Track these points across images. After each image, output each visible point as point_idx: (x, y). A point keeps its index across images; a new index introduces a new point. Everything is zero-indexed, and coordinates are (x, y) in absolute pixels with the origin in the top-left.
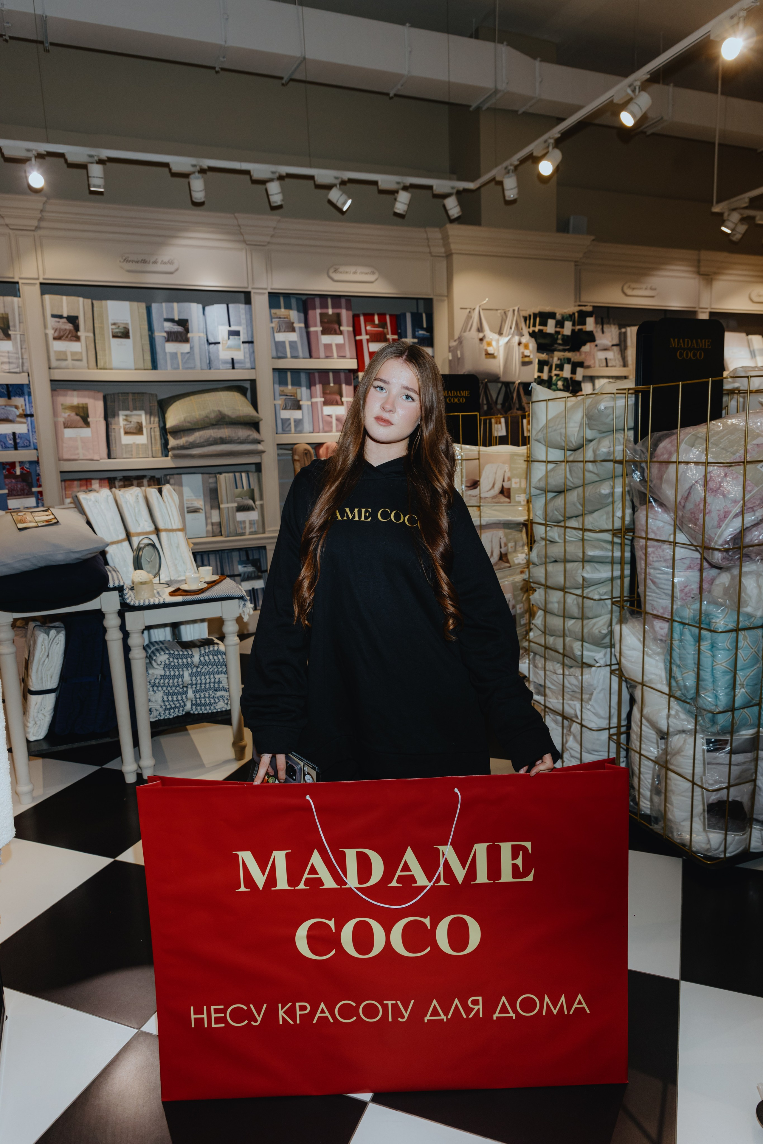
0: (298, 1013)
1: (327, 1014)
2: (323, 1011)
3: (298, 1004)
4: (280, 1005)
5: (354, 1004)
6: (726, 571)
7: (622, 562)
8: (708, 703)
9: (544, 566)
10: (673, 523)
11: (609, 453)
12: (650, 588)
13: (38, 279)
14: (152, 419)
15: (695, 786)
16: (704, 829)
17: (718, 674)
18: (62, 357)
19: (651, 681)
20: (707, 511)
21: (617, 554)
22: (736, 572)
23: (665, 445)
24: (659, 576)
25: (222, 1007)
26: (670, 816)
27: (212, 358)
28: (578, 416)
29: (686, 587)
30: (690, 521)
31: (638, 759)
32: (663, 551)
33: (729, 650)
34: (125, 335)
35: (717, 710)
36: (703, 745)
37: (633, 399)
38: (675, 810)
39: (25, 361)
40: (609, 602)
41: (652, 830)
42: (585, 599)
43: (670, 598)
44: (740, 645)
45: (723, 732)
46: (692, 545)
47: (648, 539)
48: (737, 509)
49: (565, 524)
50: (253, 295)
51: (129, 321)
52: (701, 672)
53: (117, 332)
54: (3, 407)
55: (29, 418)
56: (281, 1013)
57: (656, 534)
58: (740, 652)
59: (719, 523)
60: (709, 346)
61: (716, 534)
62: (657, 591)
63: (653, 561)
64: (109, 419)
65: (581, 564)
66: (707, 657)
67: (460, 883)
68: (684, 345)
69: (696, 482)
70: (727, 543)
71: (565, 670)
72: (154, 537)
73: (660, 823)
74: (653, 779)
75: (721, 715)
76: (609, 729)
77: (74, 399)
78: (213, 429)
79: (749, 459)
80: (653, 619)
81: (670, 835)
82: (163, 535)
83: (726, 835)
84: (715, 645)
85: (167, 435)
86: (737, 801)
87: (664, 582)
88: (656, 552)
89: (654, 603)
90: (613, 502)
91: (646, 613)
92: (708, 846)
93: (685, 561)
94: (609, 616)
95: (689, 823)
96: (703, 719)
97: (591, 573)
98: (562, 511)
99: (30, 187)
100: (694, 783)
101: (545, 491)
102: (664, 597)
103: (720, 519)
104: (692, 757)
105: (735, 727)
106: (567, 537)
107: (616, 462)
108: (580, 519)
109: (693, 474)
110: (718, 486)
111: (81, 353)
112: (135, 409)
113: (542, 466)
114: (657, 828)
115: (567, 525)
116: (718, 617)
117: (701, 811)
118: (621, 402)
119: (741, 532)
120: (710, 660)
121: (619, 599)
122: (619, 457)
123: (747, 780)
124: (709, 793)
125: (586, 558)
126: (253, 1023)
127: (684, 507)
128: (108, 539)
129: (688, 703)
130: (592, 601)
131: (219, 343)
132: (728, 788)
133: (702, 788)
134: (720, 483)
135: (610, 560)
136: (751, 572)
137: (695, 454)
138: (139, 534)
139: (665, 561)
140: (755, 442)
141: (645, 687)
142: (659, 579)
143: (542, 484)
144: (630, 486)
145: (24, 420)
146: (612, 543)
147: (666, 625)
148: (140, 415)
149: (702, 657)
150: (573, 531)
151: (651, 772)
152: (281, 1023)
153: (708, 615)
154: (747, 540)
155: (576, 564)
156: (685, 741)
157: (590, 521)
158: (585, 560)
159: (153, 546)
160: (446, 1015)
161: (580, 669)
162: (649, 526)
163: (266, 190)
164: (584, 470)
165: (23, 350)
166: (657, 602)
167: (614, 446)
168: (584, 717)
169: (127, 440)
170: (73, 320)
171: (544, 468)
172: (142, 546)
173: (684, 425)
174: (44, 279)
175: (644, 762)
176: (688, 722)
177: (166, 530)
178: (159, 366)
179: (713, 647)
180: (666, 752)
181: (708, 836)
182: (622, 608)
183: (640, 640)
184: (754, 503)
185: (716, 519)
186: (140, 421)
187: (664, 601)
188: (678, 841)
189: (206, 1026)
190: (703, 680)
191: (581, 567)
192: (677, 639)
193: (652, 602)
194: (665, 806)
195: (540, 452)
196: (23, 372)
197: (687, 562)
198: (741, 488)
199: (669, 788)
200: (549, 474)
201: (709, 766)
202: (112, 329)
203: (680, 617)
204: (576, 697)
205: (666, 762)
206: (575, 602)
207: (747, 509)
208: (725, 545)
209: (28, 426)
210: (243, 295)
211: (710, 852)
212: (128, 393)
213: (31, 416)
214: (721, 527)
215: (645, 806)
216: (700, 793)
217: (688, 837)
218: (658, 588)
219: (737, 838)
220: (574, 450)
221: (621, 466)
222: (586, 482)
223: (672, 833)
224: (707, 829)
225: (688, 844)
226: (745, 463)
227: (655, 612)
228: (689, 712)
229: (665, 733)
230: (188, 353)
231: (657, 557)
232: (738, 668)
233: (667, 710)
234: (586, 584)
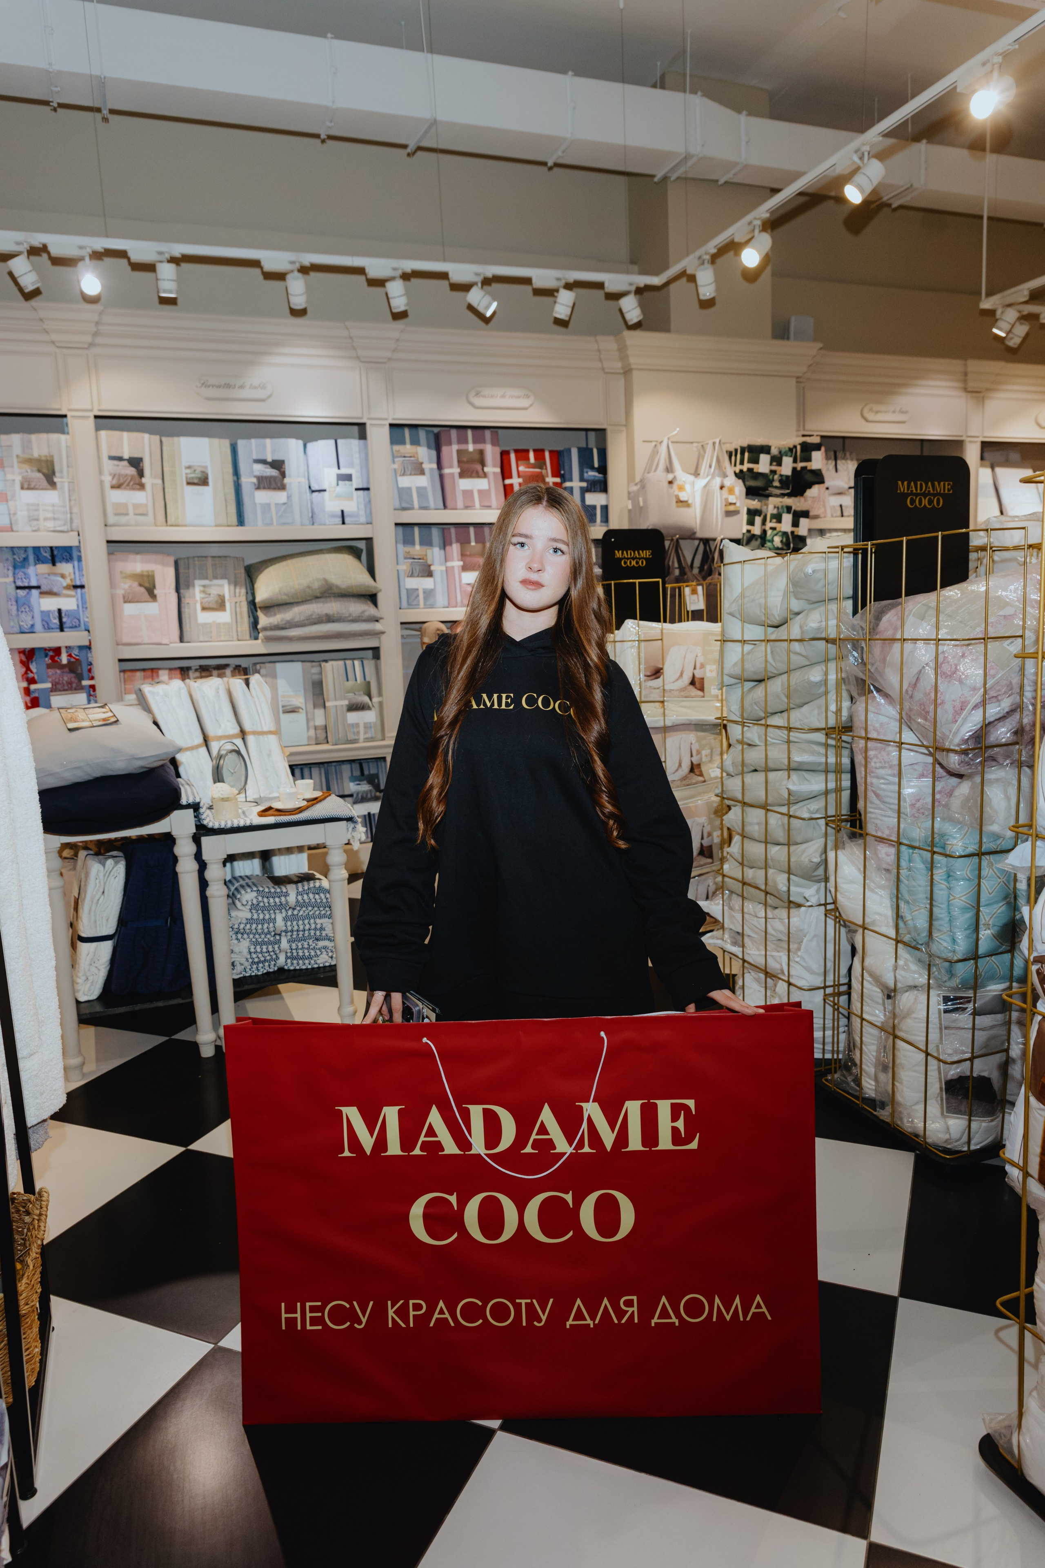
0: (412, 1313)
1: (447, 1315)
2: (441, 1312)
3: (411, 1302)
4: (389, 1302)
5: (480, 1304)
6: (967, 780)
7: (838, 771)
8: (943, 948)
9: (740, 777)
10: (898, 717)
11: (818, 629)
12: (872, 803)
13: (91, 410)
14: (238, 590)
15: (929, 1057)
16: (942, 1114)
17: (956, 912)
18: (121, 510)
19: (874, 922)
20: (939, 701)
21: (832, 760)
22: (978, 779)
23: (890, 618)
24: (882, 786)
25: (319, 1304)
26: (898, 1097)
27: (316, 510)
28: (782, 582)
29: (918, 800)
30: (920, 715)
31: (859, 1026)
32: (888, 754)
33: (969, 880)
34: (204, 481)
35: (955, 958)
36: (939, 1005)
37: (852, 559)
38: (905, 1089)
39: (74, 516)
40: (822, 822)
41: (875, 1116)
42: (792, 819)
43: (896, 815)
44: (984, 873)
45: (965, 986)
46: (923, 746)
47: (868, 739)
48: (977, 698)
49: (766, 722)
50: (369, 429)
51: (208, 464)
52: (935, 910)
53: (193, 478)
54: (46, 576)
55: (79, 590)
56: (391, 1313)
57: (878, 733)
58: (984, 883)
59: (955, 718)
60: (949, 490)
61: (951, 731)
62: (882, 806)
63: (876, 768)
64: (182, 591)
65: (786, 773)
66: (941, 890)
67: (609, 1150)
68: (916, 490)
69: (927, 664)
70: (966, 742)
71: (768, 911)
72: (239, 742)
73: (887, 1108)
74: (878, 1051)
75: (960, 964)
76: (825, 987)
77: (137, 564)
78: (316, 603)
79: (991, 635)
80: (876, 843)
81: (899, 1123)
82: (250, 739)
83: (970, 1121)
84: (951, 874)
85: (257, 611)
86: (984, 1077)
87: (889, 794)
88: (879, 756)
89: (879, 822)
90: (826, 693)
91: (867, 834)
92: (947, 1136)
93: (916, 767)
94: (823, 840)
95: (923, 1106)
96: (939, 970)
97: (799, 784)
98: (763, 704)
99: (82, 294)
100: (928, 1054)
101: (742, 679)
102: (890, 813)
103: (956, 711)
104: (925, 1019)
105: (980, 980)
106: (768, 739)
107: (827, 640)
108: (785, 714)
109: (923, 655)
110: (953, 669)
111: (146, 505)
112: (215, 577)
113: (738, 647)
114: (884, 1114)
115: (768, 723)
116: (955, 838)
117: (938, 1090)
118: (834, 564)
119: (982, 727)
120: (945, 893)
121: (834, 818)
122: (833, 635)
123: (996, 1050)
124: (948, 1066)
125: (792, 765)
126: (356, 1325)
127: (911, 697)
128: (181, 743)
129: (918, 949)
130: (801, 821)
131: (325, 490)
132: (971, 1059)
133: (939, 1060)
134: (956, 665)
135: (823, 767)
136: (997, 780)
137: (925, 630)
138: (219, 738)
139: (891, 767)
140: (1001, 613)
141: (866, 931)
142: (884, 790)
143: (737, 671)
144: (846, 672)
145: (72, 592)
146: (826, 746)
147: (893, 850)
148: (222, 586)
149: (935, 889)
150: (777, 730)
151: (876, 1042)
152: (390, 1325)
153: (942, 835)
154: (992, 739)
155: (781, 772)
156: (915, 999)
157: (797, 717)
158: (791, 768)
159: (238, 752)
160: (593, 1318)
161: (787, 910)
162: (869, 723)
163: (387, 294)
164: (789, 651)
165: (72, 503)
166: (881, 820)
167: (827, 620)
168: (791, 973)
169: (204, 618)
170: (136, 463)
171: (740, 649)
172: (223, 752)
173: (910, 592)
174: (99, 410)
175: (867, 1028)
176: (920, 975)
177: (255, 733)
178: (246, 521)
179: (949, 876)
180: (894, 1016)
181: (946, 1123)
182: (838, 830)
183: (859, 870)
184: (999, 691)
185: (951, 711)
186: (221, 594)
187: (891, 819)
188: (909, 1130)
189: (299, 1328)
190: (937, 919)
191: (787, 777)
192: (905, 867)
193: (876, 821)
194: (893, 1085)
195: (735, 628)
196: (72, 531)
197: (919, 768)
198: (981, 672)
199: (898, 1061)
200: (745, 657)
201: (947, 1031)
202: (186, 474)
203: (908, 839)
204: (782, 947)
205: (894, 1027)
206: (780, 823)
207: (989, 698)
208: (962, 745)
209: (77, 600)
210: (356, 428)
211: (950, 1144)
212: (206, 557)
213: (82, 587)
214: (956, 721)
215: (869, 1087)
216: (936, 1067)
217: (921, 1125)
218: (884, 802)
219: (984, 1124)
220: (777, 627)
221: (835, 646)
222: (792, 667)
223: (901, 1119)
224: (945, 1114)
225: (922, 1133)
226: (985, 639)
227: (879, 834)
228: (920, 961)
229: (891, 991)
230: (284, 504)
231: (881, 762)
232: (981, 904)
233: (894, 960)
234: (793, 799)
